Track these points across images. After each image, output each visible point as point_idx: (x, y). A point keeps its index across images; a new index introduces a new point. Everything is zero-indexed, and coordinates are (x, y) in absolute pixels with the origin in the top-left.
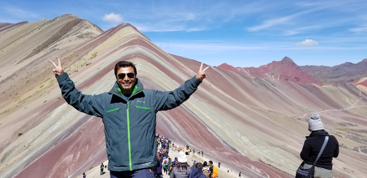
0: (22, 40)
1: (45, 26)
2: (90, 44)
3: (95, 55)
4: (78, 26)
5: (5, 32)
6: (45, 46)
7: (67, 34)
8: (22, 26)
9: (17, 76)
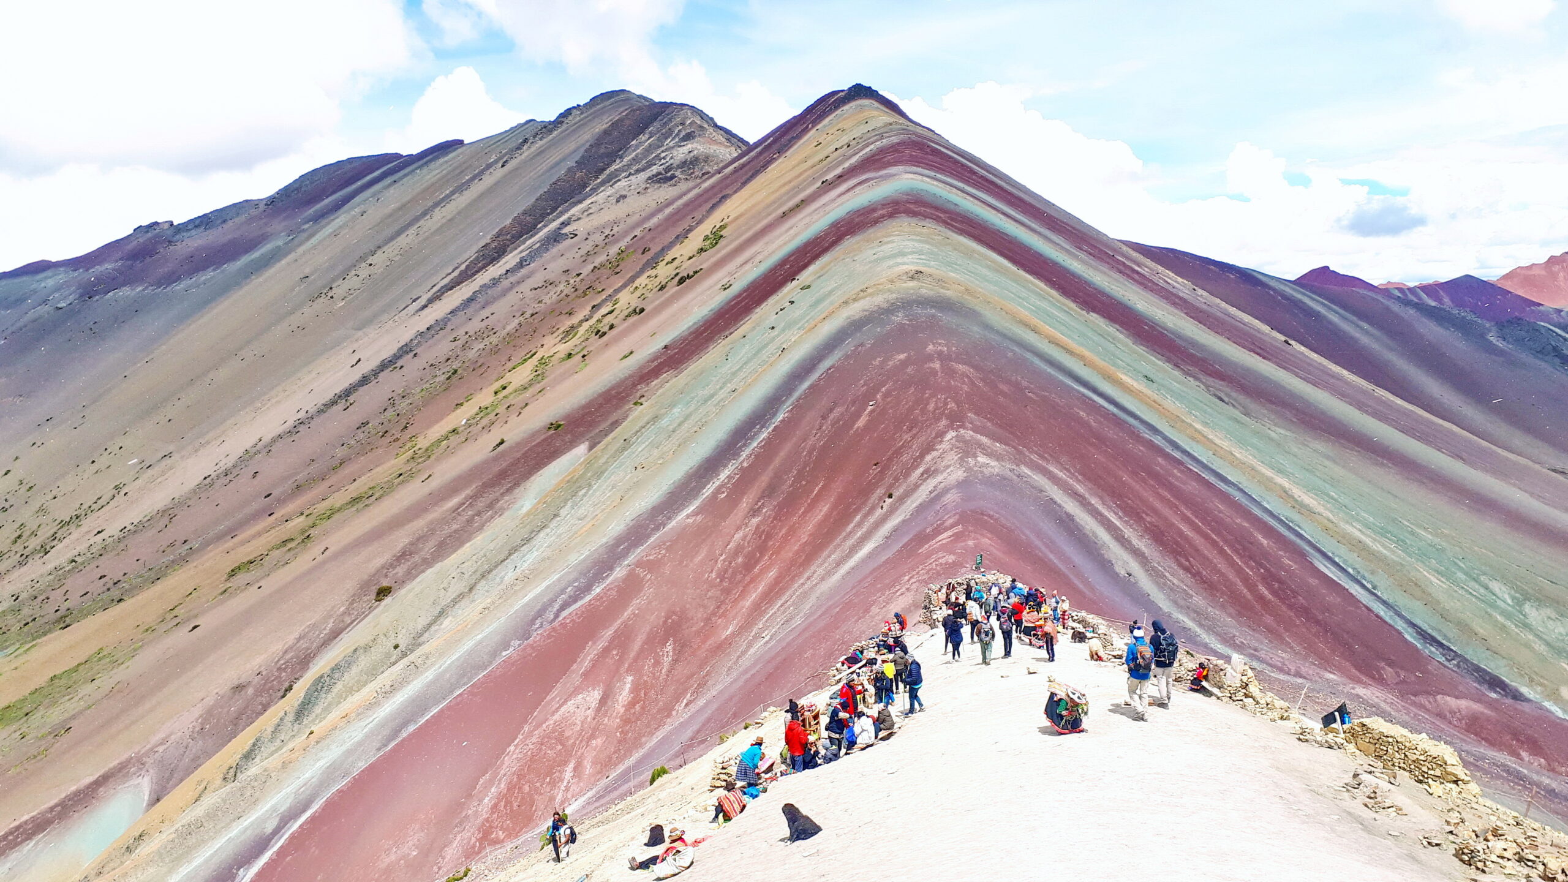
0: (439, 216)
1: (527, 152)
2: (700, 196)
3: (716, 237)
4: (650, 133)
5: (380, 192)
6: (524, 227)
7: (607, 172)
8: (442, 160)
9: (415, 355)
